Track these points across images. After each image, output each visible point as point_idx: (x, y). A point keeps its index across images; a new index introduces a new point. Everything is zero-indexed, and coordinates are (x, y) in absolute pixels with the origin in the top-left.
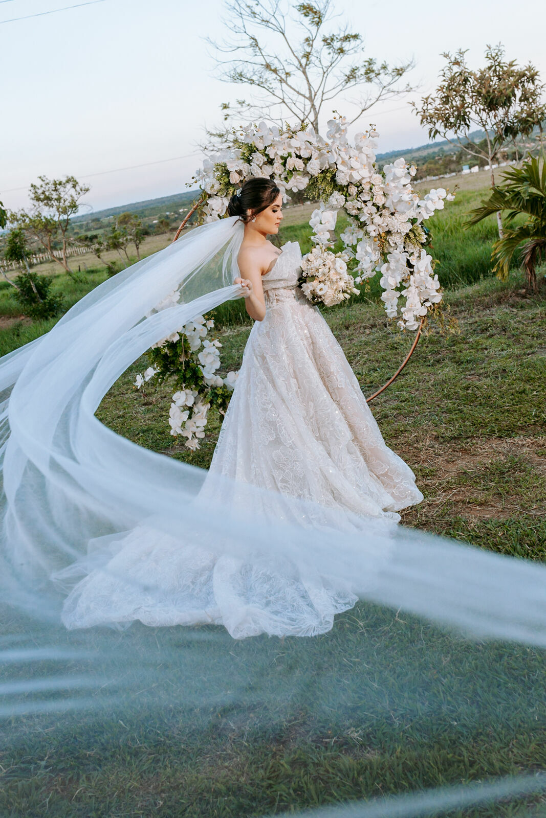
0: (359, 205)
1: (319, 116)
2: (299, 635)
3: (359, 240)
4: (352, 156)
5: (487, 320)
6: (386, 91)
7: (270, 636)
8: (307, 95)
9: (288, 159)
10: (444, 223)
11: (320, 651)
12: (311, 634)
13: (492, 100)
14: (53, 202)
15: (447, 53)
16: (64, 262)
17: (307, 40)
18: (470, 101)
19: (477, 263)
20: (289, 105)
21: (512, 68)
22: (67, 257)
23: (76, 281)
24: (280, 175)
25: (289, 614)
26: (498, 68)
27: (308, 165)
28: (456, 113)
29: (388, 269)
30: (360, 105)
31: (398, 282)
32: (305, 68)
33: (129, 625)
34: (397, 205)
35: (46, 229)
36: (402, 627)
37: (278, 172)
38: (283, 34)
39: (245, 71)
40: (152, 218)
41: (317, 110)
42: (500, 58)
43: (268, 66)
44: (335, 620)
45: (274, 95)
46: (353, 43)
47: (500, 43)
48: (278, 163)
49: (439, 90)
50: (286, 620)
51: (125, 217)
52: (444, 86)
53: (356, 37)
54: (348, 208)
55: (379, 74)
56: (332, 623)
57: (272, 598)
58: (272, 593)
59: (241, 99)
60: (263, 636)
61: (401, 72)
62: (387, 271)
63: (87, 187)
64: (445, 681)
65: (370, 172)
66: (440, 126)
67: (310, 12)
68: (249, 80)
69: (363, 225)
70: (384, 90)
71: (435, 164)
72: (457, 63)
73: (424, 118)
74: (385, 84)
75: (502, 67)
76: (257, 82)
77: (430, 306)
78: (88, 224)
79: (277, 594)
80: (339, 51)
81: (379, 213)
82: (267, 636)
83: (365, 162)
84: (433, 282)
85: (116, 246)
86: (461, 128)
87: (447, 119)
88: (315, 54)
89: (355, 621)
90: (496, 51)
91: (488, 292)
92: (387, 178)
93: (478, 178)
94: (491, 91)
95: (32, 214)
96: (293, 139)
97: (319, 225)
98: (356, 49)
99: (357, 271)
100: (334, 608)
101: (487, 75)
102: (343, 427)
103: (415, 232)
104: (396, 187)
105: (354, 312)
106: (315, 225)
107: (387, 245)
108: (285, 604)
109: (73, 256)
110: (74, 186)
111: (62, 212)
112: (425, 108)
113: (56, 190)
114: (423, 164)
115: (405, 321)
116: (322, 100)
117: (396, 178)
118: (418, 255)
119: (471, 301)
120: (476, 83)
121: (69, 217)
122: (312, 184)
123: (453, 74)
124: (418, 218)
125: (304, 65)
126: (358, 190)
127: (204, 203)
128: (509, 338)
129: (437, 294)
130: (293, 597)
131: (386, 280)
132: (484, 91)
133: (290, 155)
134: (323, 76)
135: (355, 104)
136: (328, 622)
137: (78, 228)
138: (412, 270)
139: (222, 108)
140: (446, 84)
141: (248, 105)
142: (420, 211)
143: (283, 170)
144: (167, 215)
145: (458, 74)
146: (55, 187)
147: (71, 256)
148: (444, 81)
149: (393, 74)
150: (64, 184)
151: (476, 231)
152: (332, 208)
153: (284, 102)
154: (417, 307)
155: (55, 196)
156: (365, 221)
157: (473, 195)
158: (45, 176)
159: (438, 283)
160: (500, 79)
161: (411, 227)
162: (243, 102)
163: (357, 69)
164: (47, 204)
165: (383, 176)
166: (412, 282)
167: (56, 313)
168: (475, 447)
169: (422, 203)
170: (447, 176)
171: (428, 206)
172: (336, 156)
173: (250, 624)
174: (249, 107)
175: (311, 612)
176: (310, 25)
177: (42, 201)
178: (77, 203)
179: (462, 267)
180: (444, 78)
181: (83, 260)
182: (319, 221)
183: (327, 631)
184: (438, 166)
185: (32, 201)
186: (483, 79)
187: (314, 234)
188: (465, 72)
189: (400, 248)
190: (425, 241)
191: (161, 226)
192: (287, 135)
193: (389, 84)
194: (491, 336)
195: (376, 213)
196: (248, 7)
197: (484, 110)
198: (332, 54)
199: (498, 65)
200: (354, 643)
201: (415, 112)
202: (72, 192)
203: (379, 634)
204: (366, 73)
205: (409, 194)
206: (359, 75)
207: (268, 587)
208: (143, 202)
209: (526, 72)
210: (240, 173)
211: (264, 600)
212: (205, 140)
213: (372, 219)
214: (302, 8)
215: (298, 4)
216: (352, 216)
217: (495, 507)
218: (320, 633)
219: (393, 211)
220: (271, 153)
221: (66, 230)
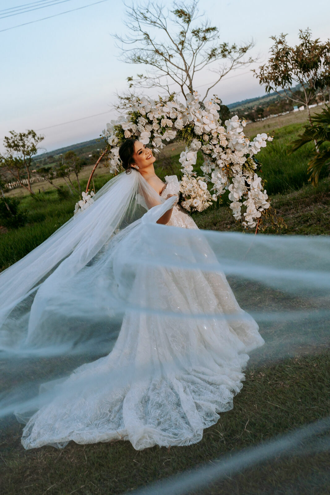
0: (211, 147)
1: (193, 82)
2: (180, 445)
3: (213, 170)
4: (203, 115)
5: (307, 214)
6: (236, 63)
7: (160, 447)
8: (184, 68)
9: (162, 120)
10: (280, 147)
11: (194, 456)
12: (188, 444)
13: (305, 65)
14: (20, 148)
15: (274, 36)
16: (29, 187)
17: (182, 33)
18: (291, 67)
19: (301, 175)
20: (172, 76)
21: (317, 44)
22: (31, 184)
23: (37, 200)
24: (157, 131)
25: (173, 430)
26: (308, 44)
27: (175, 123)
28: (282, 75)
29: (233, 188)
30: (219, 73)
31: (240, 196)
32: (182, 51)
33: (66, 444)
34: (236, 146)
35: (16, 166)
36: (249, 436)
37: (156, 129)
38: (166, 30)
39: (142, 55)
40: (88, 153)
41: (191, 78)
42: (309, 38)
43: (157, 51)
44: (204, 432)
45: (162, 70)
46: (213, 33)
47: (308, 28)
48: (155, 123)
49: (270, 61)
50: (171, 435)
51: (70, 154)
52: (273, 58)
53: (214, 29)
54: (203, 150)
55: (231, 52)
56: (202, 435)
57: (162, 420)
58: (162, 416)
59: (140, 74)
60: (156, 447)
61: (245, 50)
62: (233, 189)
63: (42, 137)
64: (277, 472)
65: (216, 125)
66: (272, 84)
67: (183, 15)
68: (145, 61)
69: (214, 160)
70: (234, 63)
71: (275, 106)
72: (280, 42)
73: (262, 79)
74: (235, 58)
75: (310, 44)
76: (150, 62)
77: (263, 211)
78: (45, 160)
79: (166, 416)
80: (203, 39)
81: (224, 152)
82: (159, 447)
83: (213, 119)
84: (263, 195)
85: (62, 175)
86: (286, 84)
87: (277, 79)
88: (187, 42)
89: (217, 433)
90: (306, 34)
91: (308, 195)
92: (227, 128)
93: (304, 114)
94: (304, 59)
95: (6, 156)
96: (164, 107)
97: (185, 161)
98: (214, 37)
99: (213, 191)
100: (203, 424)
101: (301, 49)
102: (212, 296)
103: (249, 163)
104: (234, 134)
105: (220, 213)
106: (183, 162)
107: (231, 173)
108: (171, 423)
109: (36, 182)
110: (34, 136)
111: (26, 154)
112: (262, 73)
113: (22, 140)
114: (267, 107)
115: (247, 222)
116: (194, 71)
117: (233, 129)
118: (252, 177)
119: (297, 202)
120: (294, 54)
121: (31, 157)
122: (179, 135)
123: (278, 50)
124: (250, 153)
125: (180, 49)
126: (209, 138)
127: (109, 151)
128: (322, 226)
129: (266, 202)
130: (176, 418)
131: (232, 195)
132: (299, 60)
133: (163, 117)
134: (194, 56)
135: (216, 72)
136: (199, 435)
137: (39, 163)
138: (249, 188)
139: (128, 80)
140: (274, 56)
141: (145, 77)
142: (251, 148)
143: (159, 127)
144: (98, 151)
145: (282, 49)
146: (21, 138)
147: (35, 182)
148: (274, 54)
149: (240, 51)
150: (27, 135)
151: (301, 152)
152: (194, 150)
153: (168, 74)
154: (254, 212)
155: (21, 144)
156: (215, 158)
157: (299, 126)
158: (14, 131)
159: (267, 195)
160: (309, 52)
161: (246, 160)
162: (142, 76)
163: (216, 49)
164: (16, 150)
165: (225, 128)
166: (249, 196)
167: (24, 224)
168: (299, 305)
169: (252, 144)
170: (284, 114)
171: (256, 145)
172: (193, 116)
173: (147, 439)
174: (145, 79)
175: (188, 428)
176: (183, 23)
177: (13, 148)
178: (36, 147)
179: (291, 178)
180: (273, 53)
181: (41, 185)
182: (185, 159)
183: (199, 441)
184: (277, 108)
185: (6, 148)
186: (298, 52)
187: (183, 168)
188: (286, 48)
189: (240, 174)
190: (256, 168)
191: (94, 159)
192: (160, 104)
193: (238, 58)
194: (310, 225)
195: (222, 152)
196: (142, 14)
197: (300, 72)
198: (198, 41)
199: (308, 42)
200: (216, 448)
201: (256, 76)
202: (33, 140)
203: (233, 441)
204: (222, 52)
205: (242, 139)
206: (218, 53)
207: (160, 411)
208: (82, 143)
209: (327, 46)
210: (131, 131)
211: (157, 422)
212: (118, 102)
213: (220, 156)
214: (177, 12)
215: (174, 10)
216: (207, 154)
217: (311, 346)
218: (194, 443)
219: (233, 150)
220: (151, 117)
221: (30, 165)
